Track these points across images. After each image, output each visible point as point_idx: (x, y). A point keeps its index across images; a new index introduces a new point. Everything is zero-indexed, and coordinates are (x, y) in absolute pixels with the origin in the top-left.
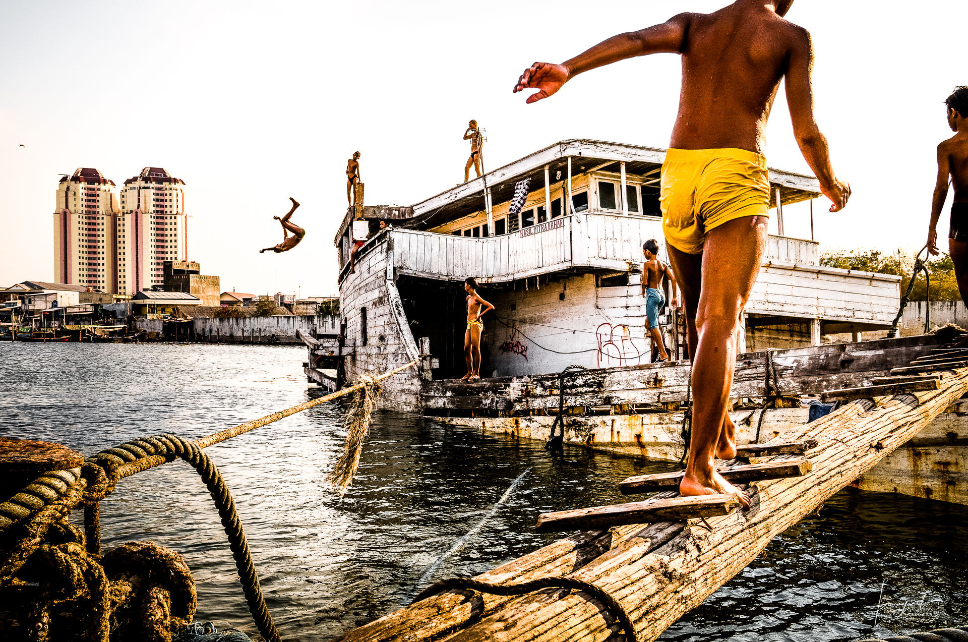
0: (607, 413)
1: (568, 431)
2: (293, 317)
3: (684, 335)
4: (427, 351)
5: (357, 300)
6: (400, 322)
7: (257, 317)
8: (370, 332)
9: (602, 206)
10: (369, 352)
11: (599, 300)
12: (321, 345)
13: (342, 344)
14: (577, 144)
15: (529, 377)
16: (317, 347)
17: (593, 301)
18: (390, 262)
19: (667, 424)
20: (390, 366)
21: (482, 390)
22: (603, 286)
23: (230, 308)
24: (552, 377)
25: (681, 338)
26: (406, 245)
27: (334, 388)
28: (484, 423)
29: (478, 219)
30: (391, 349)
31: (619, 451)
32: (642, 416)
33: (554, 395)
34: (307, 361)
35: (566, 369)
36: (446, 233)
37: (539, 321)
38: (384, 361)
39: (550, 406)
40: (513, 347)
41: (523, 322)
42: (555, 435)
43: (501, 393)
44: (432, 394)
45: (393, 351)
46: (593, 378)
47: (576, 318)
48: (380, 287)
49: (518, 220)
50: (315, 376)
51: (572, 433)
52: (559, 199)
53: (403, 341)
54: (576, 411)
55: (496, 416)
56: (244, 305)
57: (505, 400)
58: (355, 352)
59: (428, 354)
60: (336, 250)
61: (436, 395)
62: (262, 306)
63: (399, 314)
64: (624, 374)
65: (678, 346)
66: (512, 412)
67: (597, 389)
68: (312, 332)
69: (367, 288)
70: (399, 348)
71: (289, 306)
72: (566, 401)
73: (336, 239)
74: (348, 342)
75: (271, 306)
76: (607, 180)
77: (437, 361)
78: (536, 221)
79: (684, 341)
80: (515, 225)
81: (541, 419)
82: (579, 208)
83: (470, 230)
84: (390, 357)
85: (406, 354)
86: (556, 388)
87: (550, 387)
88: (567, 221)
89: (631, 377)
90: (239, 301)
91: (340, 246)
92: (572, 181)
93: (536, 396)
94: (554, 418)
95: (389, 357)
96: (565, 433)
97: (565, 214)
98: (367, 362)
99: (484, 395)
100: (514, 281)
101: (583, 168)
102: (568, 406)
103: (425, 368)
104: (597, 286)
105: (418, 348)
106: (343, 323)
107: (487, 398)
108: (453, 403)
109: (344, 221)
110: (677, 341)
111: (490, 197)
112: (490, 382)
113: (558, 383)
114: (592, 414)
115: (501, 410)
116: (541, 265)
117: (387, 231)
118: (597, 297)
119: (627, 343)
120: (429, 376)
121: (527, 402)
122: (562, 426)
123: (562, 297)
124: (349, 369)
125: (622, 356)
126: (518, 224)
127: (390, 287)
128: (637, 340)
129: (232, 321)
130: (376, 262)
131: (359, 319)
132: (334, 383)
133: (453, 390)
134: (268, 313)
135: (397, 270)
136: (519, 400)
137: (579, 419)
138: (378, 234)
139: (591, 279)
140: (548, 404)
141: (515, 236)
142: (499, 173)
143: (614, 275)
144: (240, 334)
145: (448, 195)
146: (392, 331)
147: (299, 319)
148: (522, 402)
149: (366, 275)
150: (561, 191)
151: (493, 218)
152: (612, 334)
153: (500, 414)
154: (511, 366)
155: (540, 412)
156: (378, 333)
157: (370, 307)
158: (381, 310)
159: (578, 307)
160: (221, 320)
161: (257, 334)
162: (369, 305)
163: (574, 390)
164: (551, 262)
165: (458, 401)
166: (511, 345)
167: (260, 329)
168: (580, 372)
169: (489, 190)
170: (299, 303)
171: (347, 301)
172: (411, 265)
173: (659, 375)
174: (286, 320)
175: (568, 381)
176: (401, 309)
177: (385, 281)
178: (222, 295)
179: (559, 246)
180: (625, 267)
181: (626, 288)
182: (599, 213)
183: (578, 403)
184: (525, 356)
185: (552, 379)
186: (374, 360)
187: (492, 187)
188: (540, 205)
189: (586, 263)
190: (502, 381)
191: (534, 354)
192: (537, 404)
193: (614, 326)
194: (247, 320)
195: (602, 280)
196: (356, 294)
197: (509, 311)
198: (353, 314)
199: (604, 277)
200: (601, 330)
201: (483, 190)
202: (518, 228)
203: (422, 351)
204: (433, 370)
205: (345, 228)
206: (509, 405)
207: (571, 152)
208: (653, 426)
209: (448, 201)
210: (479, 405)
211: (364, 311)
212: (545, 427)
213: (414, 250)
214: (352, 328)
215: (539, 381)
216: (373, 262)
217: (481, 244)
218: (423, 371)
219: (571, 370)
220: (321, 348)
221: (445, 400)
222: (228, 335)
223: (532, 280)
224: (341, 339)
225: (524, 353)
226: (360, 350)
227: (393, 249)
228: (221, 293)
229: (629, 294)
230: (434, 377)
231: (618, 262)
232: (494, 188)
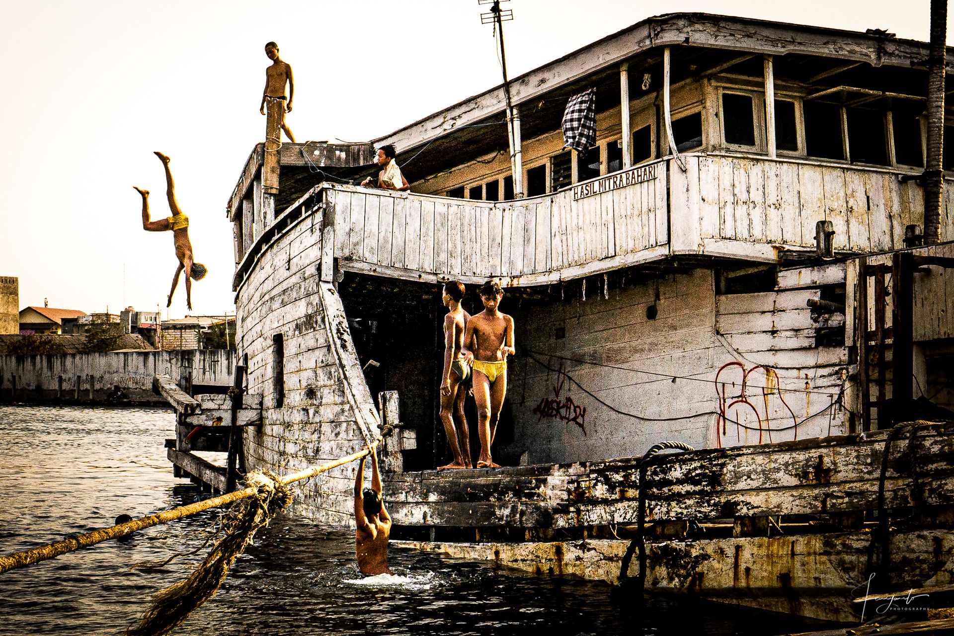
0: (726, 533)
1: (653, 568)
2: (155, 354)
3: (881, 383)
4: (394, 417)
5: (267, 321)
6: (344, 362)
7: (88, 353)
8: (290, 381)
9: (729, 139)
10: (287, 419)
11: (722, 319)
12: (199, 405)
13: (238, 406)
14: (681, 23)
15: (583, 465)
16: (190, 410)
17: (710, 321)
18: (328, 249)
19: (838, 553)
20: (325, 447)
21: (496, 491)
22: (729, 291)
23: (37, 336)
24: (626, 466)
25: (874, 392)
26: (357, 216)
27: (222, 487)
28: (497, 553)
29: (496, 166)
30: (327, 413)
31: (749, 604)
32: (792, 538)
33: (629, 500)
34: (174, 436)
35: (652, 450)
36: (436, 193)
37: (609, 359)
38: (315, 436)
39: (621, 520)
40: (559, 408)
41: (579, 361)
42: (629, 573)
43: (530, 496)
44: (402, 497)
45: (331, 417)
46: (702, 467)
47: (678, 353)
48: (308, 295)
49: (570, 168)
50: (188, 465)
51: (662, 571)
52: (648, 128)
53: (350, 397)
54: (670, 530)
55: (522, 540)
56: (64, 332)
57: (538, 508)
58: (261, 418)
59: (396, 422)
60: (231, 226)
61: (410, 499)
62: (97, 333)
63: (344, 347)
64: (760, 459)
65: (867, 405)
66: (550, 532)
67: (708, 489)
68: (183, 382)
69: (285, 297)
70: (343, 411)
71: (147, 333)
72: (651, 510)
73: (230, 206)
74: (247, 400)
75: (113, 333)
76: (737, 91)
77: (413, 435)
78: (603, 168)
79: (882, 394)
80: (565, 177)
81: (603, 545)
82: (687, 144)
83: (480, 187)
84: (326, 428)
85: (356, 422)
86: (632, 487)
87: (621, 484)
88: (661, 170)
89: (773, 465)
90: (56, 323)
91: (238, 217)
92: (672, 93)
93: (594, 502)
94: (628, 543)
95: (323, 429)
96: (648, 572)
97: (658, 156)
98: (282, 439)
99: (499, 499)
100: (561, 282)
101: (694, 67)
102: (653, 521)
103: (390, 449)
104: (718, 292)
105: (378, 410)
106: (241, 364)
107: (504, 506)
108: (441, 515)
109: (244, 172)
110: (866, 395)
111: (517, 124)
112: (509, 474)
113: (635, 477)
114: (698, 535)
115: (530, 529)
116: (612, 253)
117: (323, 189)
118: (718, 314)
119: (774, 400)
120: (396, 463)
121: (578, 512)
122: (642, 557)
123: (652, 313)
124: (252, 452)
125: (764, 426)
126: (570, 176)
127: (328, 296)
128: (792, 394)
129: (41, 362)
130: (302, 248)
131: (269, 356)
132: (222, 478)
133: (442, 491)
134: (108, 346)
135: (341, 263)
136: (563, 509)
137: (675, 544)
138: (307, 196)
139: (706, 279)
140: (616, 515)
141: (564, 199)
142: (534, 80)
143: (751, 271)
144: (54, 385)
145: (439, 121)
146: (330, 378)
147: (166, 356)
148: (568, 512)
149: (283, 273)
150: (653, 111)
151: (524, 163)
152: (744, 384)
153: (527, 536)
154: (554, 445)
155: (603, 532)
156: (304, 384)
157: (290, 333)
158: (309, 340)
159: (681, 333)
160: (20, 360)
161: (87, 386)
162: (288, 330)
163: (666, 490)
164: (631, 246)
165: (449, 512)
166: (555, 405)
167: (92, 377)
168: (677, 455)
169: (515, 111)
170: (166, 327)
171: (249, 322)
172: (367, 255)
173: (826, 460)
174: (141, 359)
175: (655, 473)
176: (347, 337)
177: (318, 285)
178: (23, 313)
179: (645, 217)
180: (771, 255)
181: (772, 296)
182: (723, 153)
183: (673, 514)
184: (581, 426)
185: (625, 469)
186: (297, 433)
187: (521, 106)
188: (611, 139)
189: (695, 248)
190: (531, 472)
191: (598, 422)
192: (596, 515)
193: (748, 367)
194: (69, 360)
195: (728, 280)
196: (265, 309)
197: (553, 340)
198: (259, 347)
199: (732, 275)
200: (725, 376)
201: (504, 112)
202: (570, 183)
203: (385, 417)
204: (405, 453)
205: (246, 184)
206: (546, 517)
207: (670, 37)
208: (812, 557)
209: (439, 132)
210: (488, 519)
211: (278, 340)
212: (610, 559)
213: (372, 226)
214: (258, 373)
215: (600, 472)
216: (296, 249)
217: (499, 213)
218: (386, 454)
219: (661, 452)
220: (198, 411)
221: (425, 508)
222: (33, 387)
223: (594, 281)
224: (237, 395)
225: (580, 420)
226: (272, 415)
227: (332, 224)
228: (21, 308)
229: (778, 306)
230: (408, 467)
231: (757, 245)
232: (526, 108)
